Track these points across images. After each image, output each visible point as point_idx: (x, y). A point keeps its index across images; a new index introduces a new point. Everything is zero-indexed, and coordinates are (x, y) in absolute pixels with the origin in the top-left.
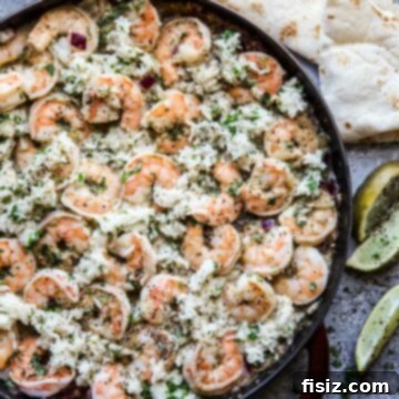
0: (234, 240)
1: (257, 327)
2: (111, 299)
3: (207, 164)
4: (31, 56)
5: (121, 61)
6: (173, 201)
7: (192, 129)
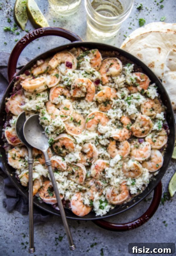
0: (128, 147)
1: (135, 180)
2: (79, 169)
3: (119, 116)
4: (50, 71)
5: (86, 73)
6: (106, 131)
7: (113, 102)
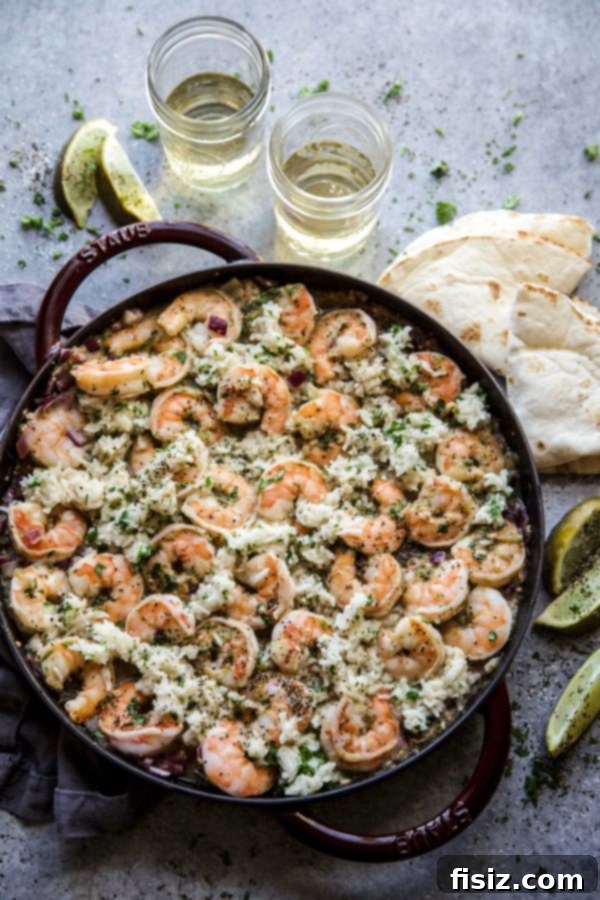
0: (394, 571)
2: (234, 634)
3: (365, 477)
4: (160, 342)
5: (267, 351)
6: (320, 518)
7: (348, 436)
